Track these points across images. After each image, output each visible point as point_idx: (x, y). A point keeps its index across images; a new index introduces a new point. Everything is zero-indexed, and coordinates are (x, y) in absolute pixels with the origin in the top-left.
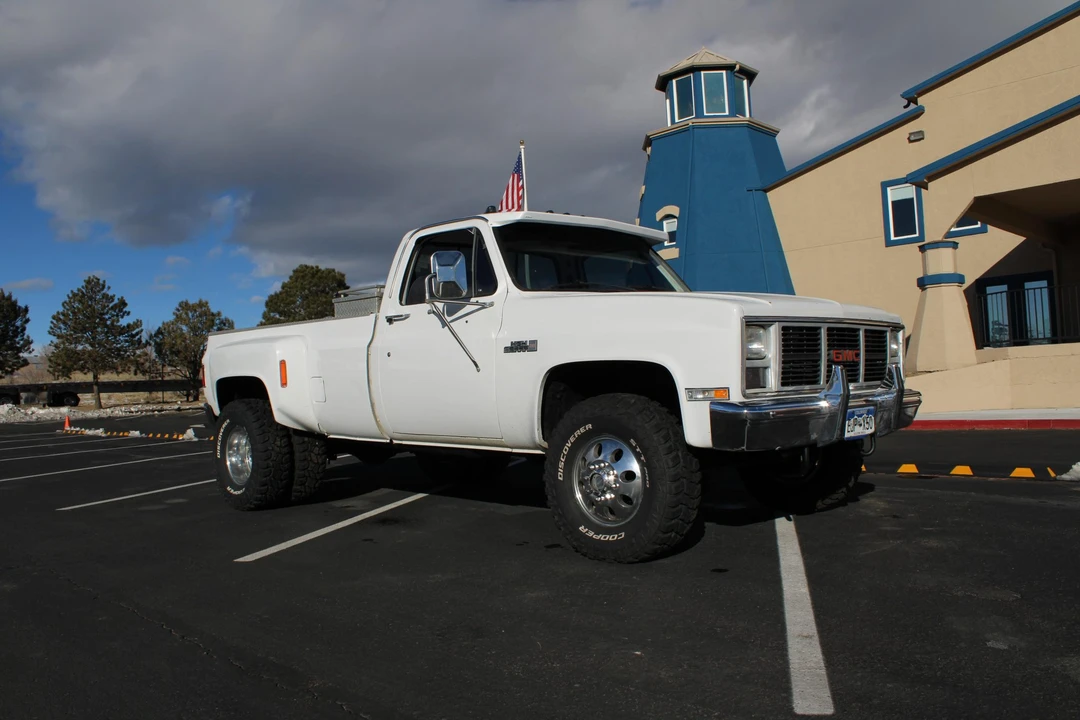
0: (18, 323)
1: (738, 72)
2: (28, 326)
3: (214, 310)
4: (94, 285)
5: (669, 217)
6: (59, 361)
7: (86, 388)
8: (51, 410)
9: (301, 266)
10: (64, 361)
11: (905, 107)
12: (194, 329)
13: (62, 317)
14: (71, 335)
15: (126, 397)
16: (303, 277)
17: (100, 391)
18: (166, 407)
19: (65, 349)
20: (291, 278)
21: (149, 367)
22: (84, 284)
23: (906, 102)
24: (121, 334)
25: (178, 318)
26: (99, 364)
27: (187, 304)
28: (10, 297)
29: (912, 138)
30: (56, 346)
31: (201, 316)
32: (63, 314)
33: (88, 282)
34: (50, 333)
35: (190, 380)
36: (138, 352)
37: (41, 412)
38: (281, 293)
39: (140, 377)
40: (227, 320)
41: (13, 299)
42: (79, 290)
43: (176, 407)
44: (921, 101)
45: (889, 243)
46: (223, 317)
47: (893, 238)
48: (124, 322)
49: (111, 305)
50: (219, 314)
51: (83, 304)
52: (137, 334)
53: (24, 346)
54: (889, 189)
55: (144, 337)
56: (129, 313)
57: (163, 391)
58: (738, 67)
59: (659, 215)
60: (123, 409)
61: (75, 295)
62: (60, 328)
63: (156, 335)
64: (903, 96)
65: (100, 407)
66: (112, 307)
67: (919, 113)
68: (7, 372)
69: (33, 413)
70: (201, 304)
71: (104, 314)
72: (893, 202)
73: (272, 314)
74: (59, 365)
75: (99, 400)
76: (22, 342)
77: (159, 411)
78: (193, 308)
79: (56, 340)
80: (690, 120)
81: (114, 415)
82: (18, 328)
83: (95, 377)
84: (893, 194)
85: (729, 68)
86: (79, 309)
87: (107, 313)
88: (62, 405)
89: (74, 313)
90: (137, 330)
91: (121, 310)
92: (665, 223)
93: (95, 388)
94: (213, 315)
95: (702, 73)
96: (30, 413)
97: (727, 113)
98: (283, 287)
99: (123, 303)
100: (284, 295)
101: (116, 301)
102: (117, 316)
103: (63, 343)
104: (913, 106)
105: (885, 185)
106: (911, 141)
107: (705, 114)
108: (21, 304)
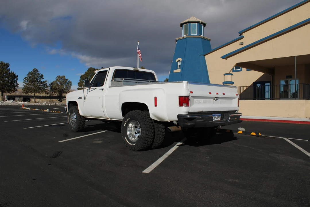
0: (15, 80)
1: (201, 23)
2: (18, 80)
3: (66, 78)
4: (35, 71)
5: (179, 61)
6: (25, 90)
7: (32, 97)
8: (23, 102)
9: (90, 68)
10: (27, 90)
11: (240, 36)
12: (61, 83)
13: (26, 78)
14: (29, 83)
15: (44, 100)
16: (90, 71)
17: (35, 98)
18: (52, 103)
19: (27, 87)
20: (87, 71)
21: (49, 93)
22: (33, 70)
23: (240, 35)
24: (41, 84)
25: (57, 80)
26: (35, 91)
27: (59, 76)
28: (13, 73)
29: (240, 44)
30: (25, 86)
31: (63, 80)
32: (27, 78)
33: (34, 70)
34: (23, 82)
35: (59, 96)
36: (46, 88)
37: (20, 103)
38: (84, 75)
39: (46, 95)
40: (70, 81)
41: (14, 73)
42: (31, 72)
43: (55, 103)
44: (244, 34)
46: (69, 80)
47: (234, 70)
48: (42, 80)
49: (39, 76)
50: (68, 79)
51: (32, 75)
52: (46, 84)
53: (16, 85)
55: (48, 85)
56: (44, 78)
57: (52, 99)
58: (200, 22)
59: (177, 60)
60: (41, 103)
61: (30, 73)
62: (26, 81)
63: (51, 84)
64: (239, 33)
65: (35, 102)
66: (39, 77)
67: (242, 38)
68: (12, 92)
69: (18, 103)
70: (63, 77)
71: (37, 78)
73: (82, 80)
74: (25, 91)
75: (35, 100)
76: (16, 84)
77: (50, 104)
78: (61, 78)
79: (24, 84)
80: (187, 36)
81: (38, 104)
82: (15, 81)
83: (34, 95)
85: (198, 22)
86: (31, 76)
87: (38, 78)
88: (26, 101)
89: (30, 78)
90: (46, 83)
91: (42, 77)
92: (178, 62)
93: (34, 97)
94: (66, 80)
95: (191, 23)
96: (17, 103)
97: (197, 34)
98: (85, 73)
99: (42, 76)
100: (85, 75)
101: (41, 75)
102: (41, 79)
103: (27, 85)
106: (240, 45)
107: (191, 34)
108: (16, 75)
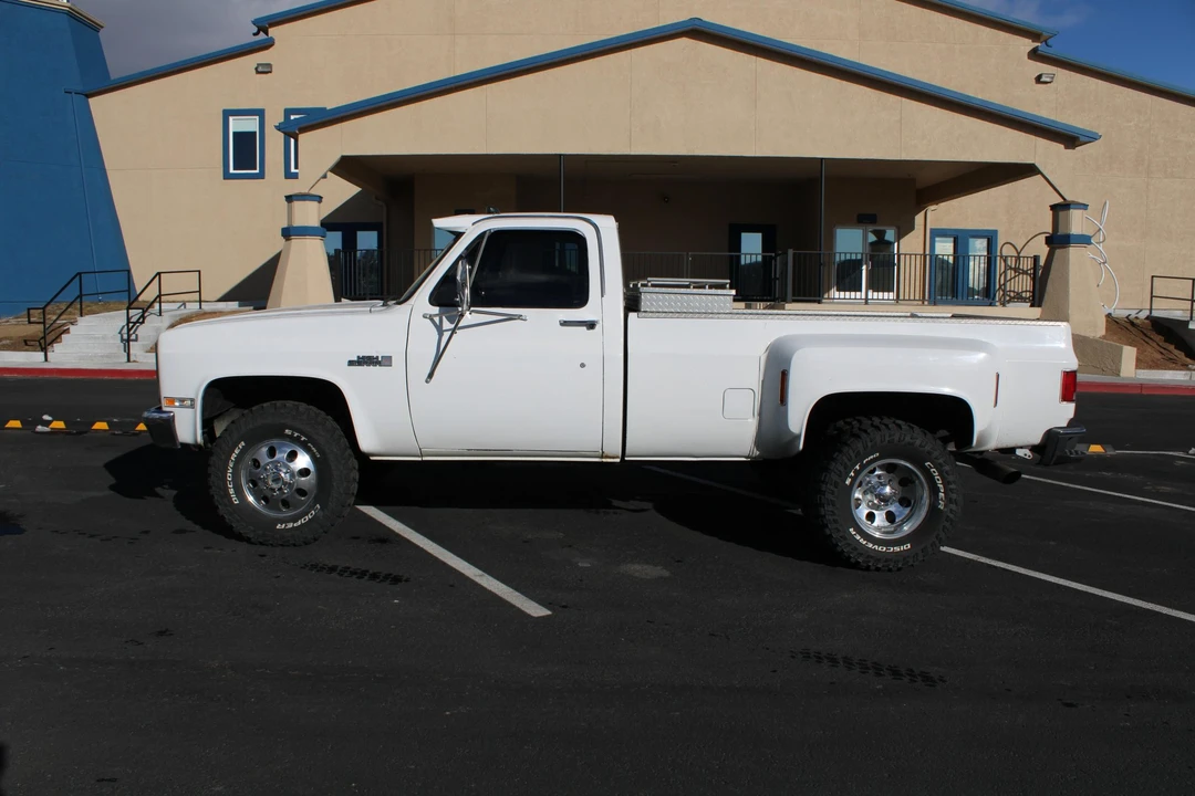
11: (255, 34)
23: (255, 30)
29: (260, 69)
44: (273, 32)
45: (227, 176)
47: (232, 171)
54: (231, 118)
64: (254, 23)
67: (267, 45)
72: (235, 133)
84: (236, 125)
104: (262, 36)
105: (227, 114)
106: (258, 72)
